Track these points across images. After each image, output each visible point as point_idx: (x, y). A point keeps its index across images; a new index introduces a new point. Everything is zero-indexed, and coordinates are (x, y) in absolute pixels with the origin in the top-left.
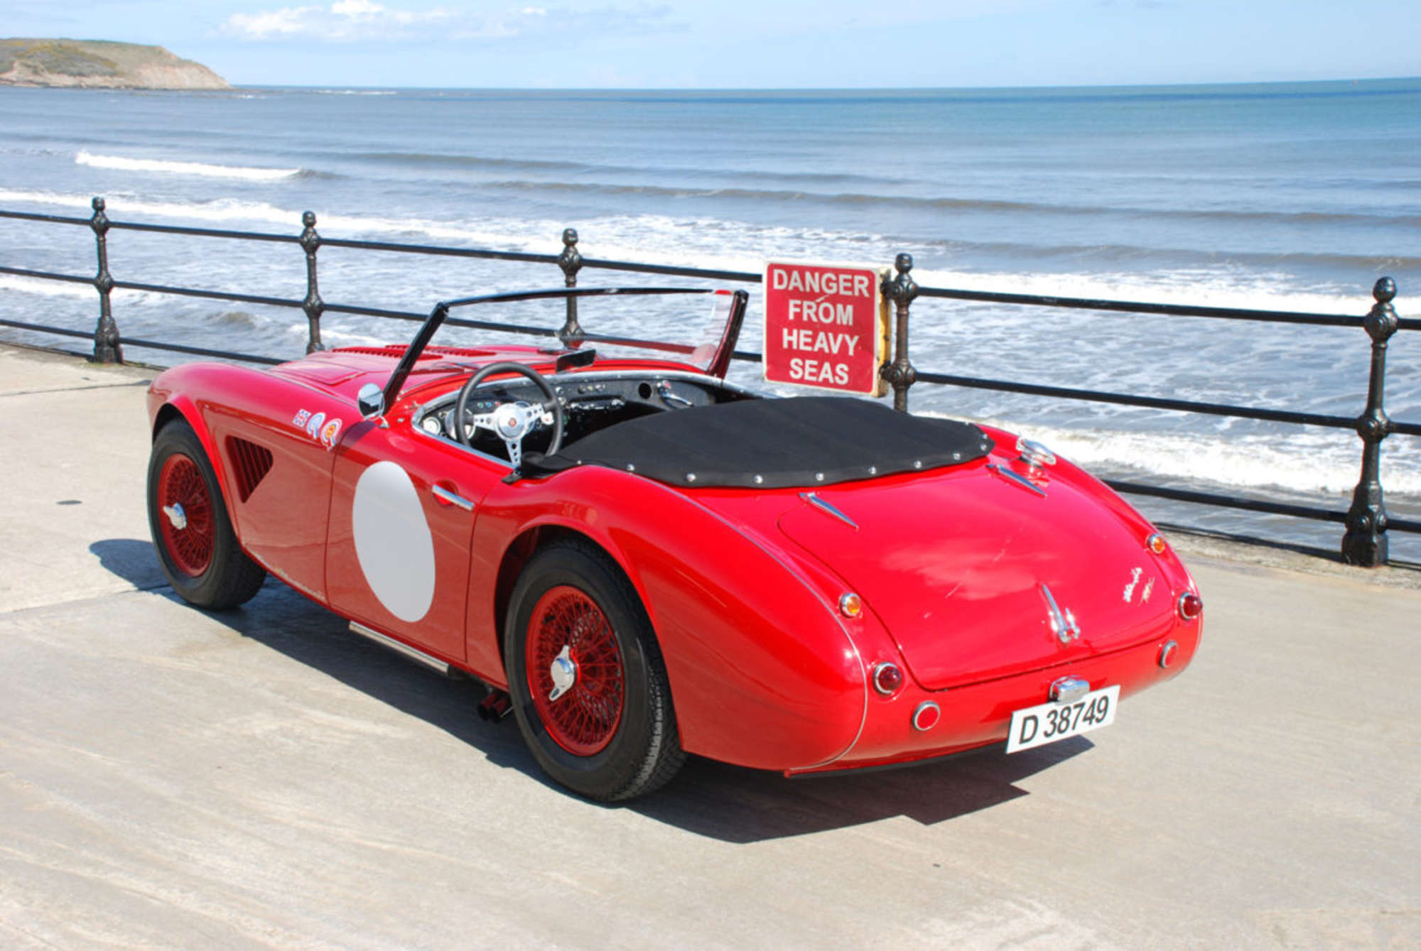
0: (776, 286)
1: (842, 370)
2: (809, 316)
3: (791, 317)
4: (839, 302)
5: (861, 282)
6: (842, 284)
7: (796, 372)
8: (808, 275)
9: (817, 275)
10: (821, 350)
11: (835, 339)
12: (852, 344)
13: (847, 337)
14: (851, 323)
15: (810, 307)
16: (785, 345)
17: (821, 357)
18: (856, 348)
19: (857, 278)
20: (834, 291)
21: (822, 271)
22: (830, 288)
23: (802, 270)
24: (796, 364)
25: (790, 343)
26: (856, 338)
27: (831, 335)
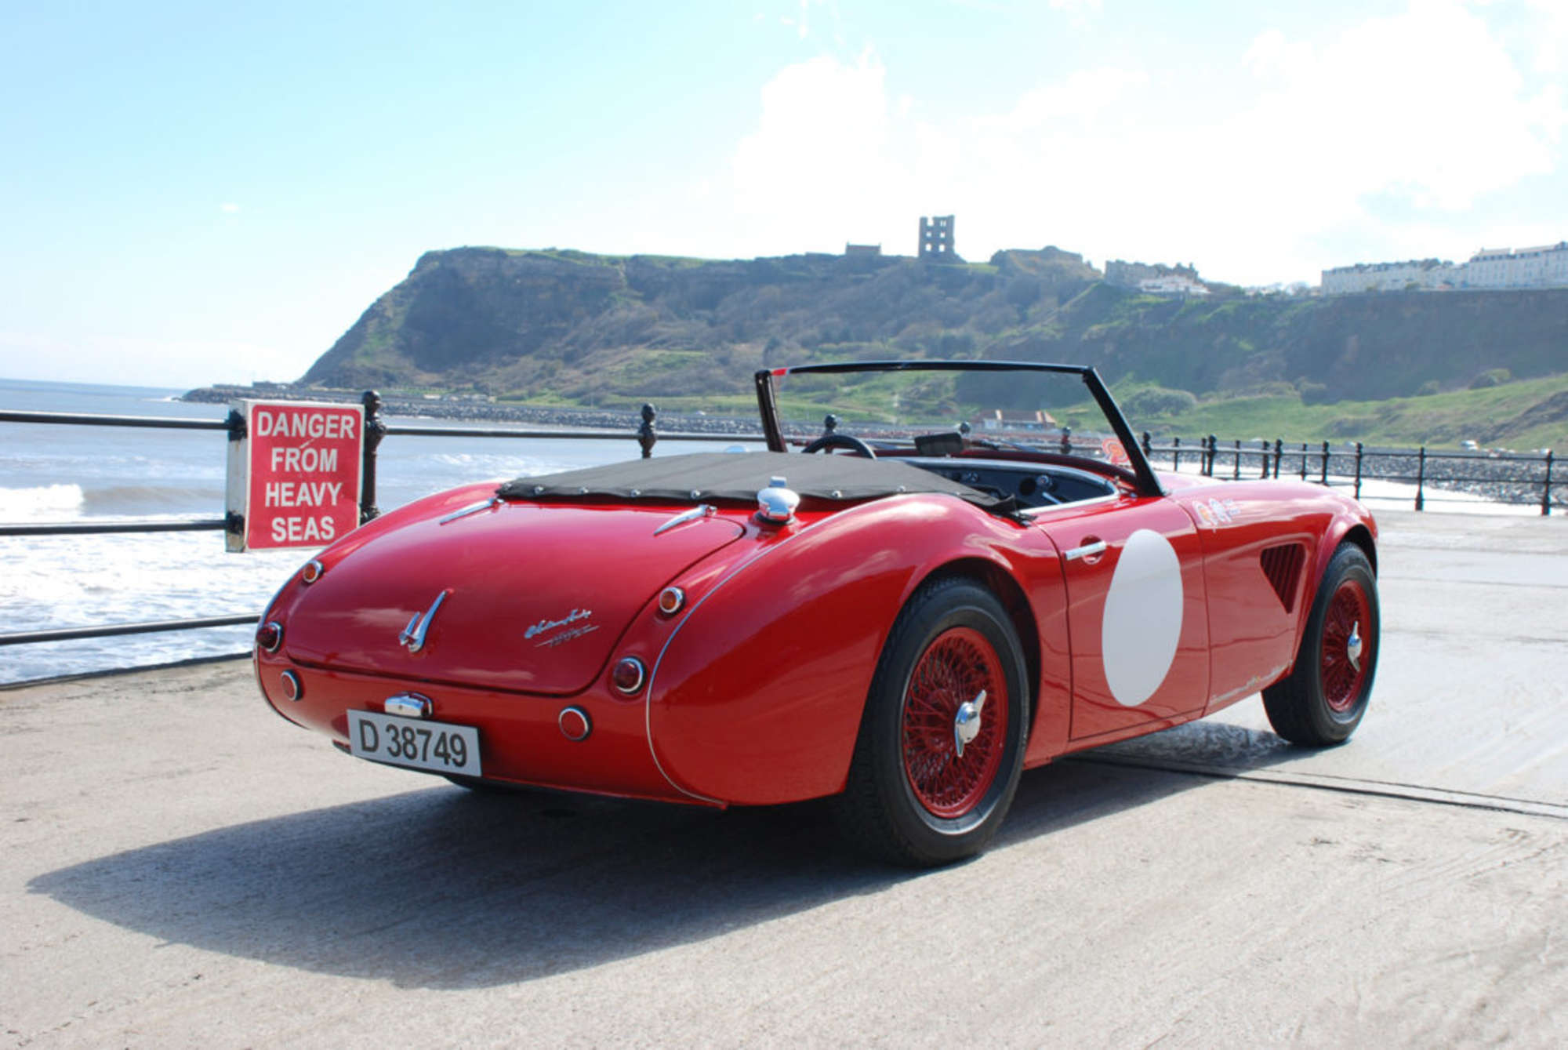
1: (327, 523)
2: (291, 465)
3: (274, 468)
4: (325, 447)
5: (348, 422)
6: (329, 426)
7: (279, 534)
8: (296, 417)
9: (305, 416)
10: (304, 503)
11: (318, 489)
13: (330, 485)
14: (334, 469)
15: (293, 455)
16: (268, 503)
17: (305, 512)
18: (338, 496)
20: (320, 434)
22: (316, 431)
23: (289, 413)
24: (279, 524)
25: (272, 500)
26: (339, 485)
27: (313, 485)
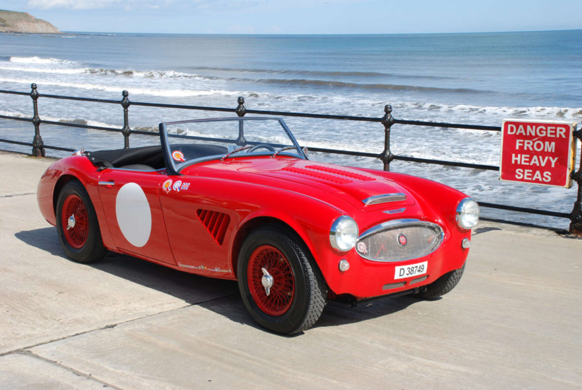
1: (547, 174)
2: (528, 147)
3: (517, 148)
4: (547, 141)
5: (561, 130)
6: (549, 132)
7: (519, 176)
8: (529, 127)
9: (534, 127)
10: (535, 164)
11: (544, 159)
12: (553, 162)
13: (551, 158)
14: (553, 151)
15: (529, 143)
16: (513, 162)
17: (534, 168)
18: (556, 163)
19: (558, 129)
20: (544, 134)
21: (538, 125)
22: (542, 133)
23: (525, 125)
24: (519, 171)
25: (516, 161)
26: (556, 159)
27: (541, 157)
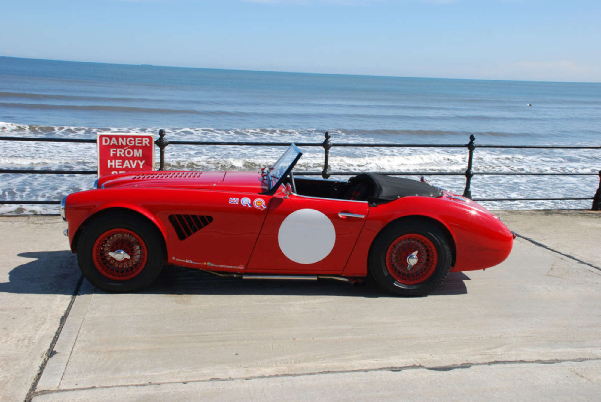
0: (104, 144)
2: (120, 154)
3: (112, 155)
4: (136, 148)
5: (146, 140)
6: (137, 142)
8: (120, 139)
10: (127, 167)
11: (134, 163)
12: (141, 164)
13: (139, 161)
14: (141, 156)
15: (121, 151)
16: (109, 166)
19: (144, 139)
20: (133, 144)
21: (127, 137)
22: (131, 143)
23: (117, 137)
25: (111, 166)
26: (143, 162)
27: (131, 161)
